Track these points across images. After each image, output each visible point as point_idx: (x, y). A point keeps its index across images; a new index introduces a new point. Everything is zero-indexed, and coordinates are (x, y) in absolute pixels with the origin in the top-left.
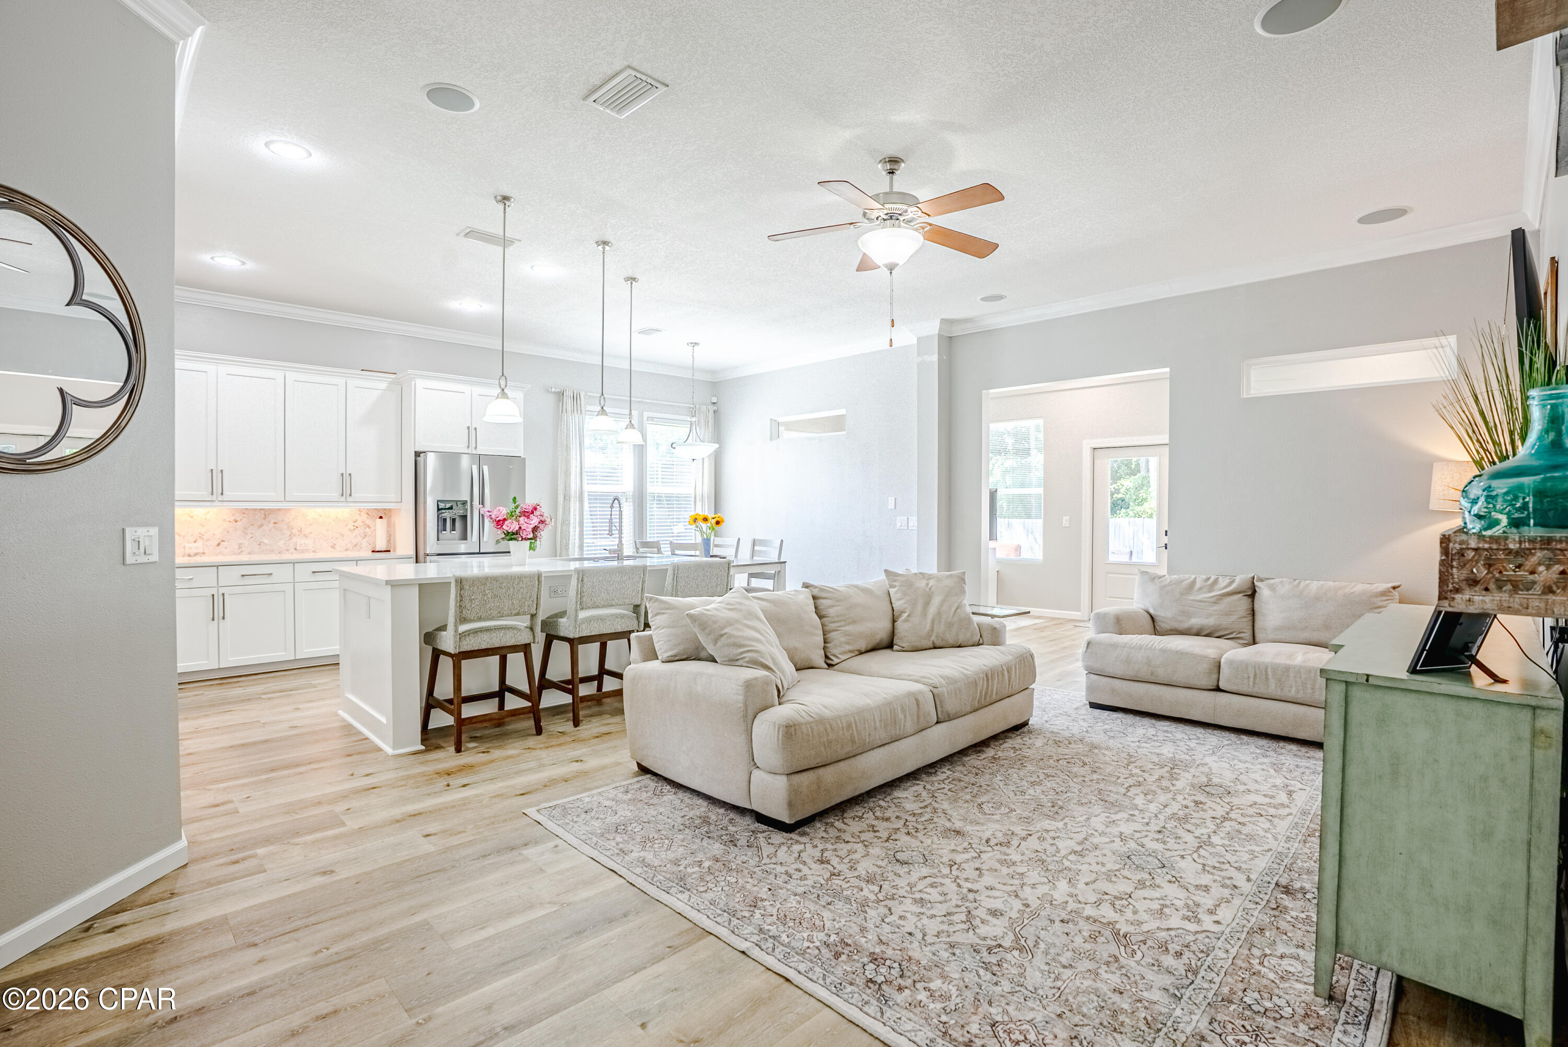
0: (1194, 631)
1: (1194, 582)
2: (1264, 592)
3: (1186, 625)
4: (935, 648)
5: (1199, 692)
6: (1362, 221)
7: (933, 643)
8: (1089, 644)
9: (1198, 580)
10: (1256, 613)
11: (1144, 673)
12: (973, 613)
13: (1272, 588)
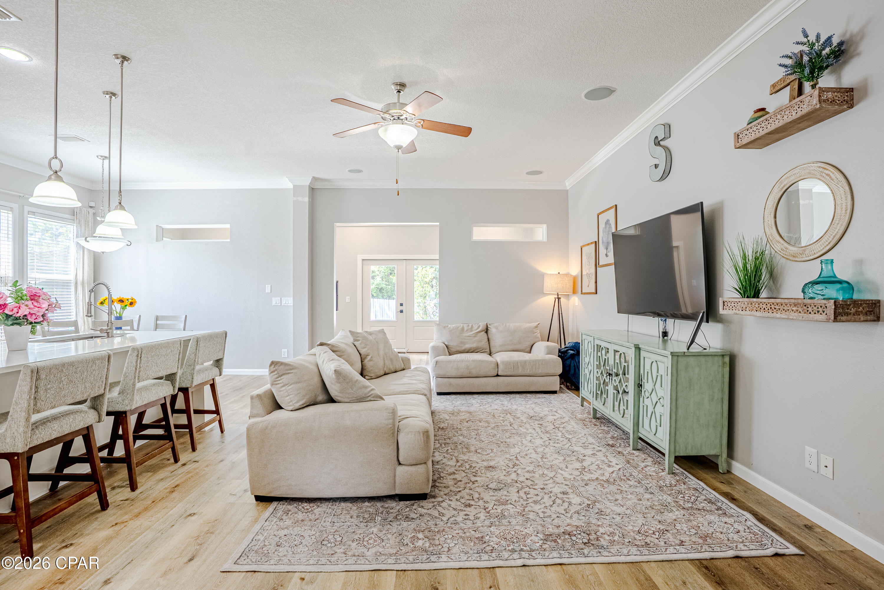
0: (466, 351)
1: (463, 328)
2: (493, 330)
3: (463, 348)
4: (385, 374)
5: (490, 378)
6: (528, 173)
7: (385, 372)
8: (437, 362)
9: (465, 327)
10: (490, 340)
11: (466, 374)
12: (399, 353)
13: (496, 328)
